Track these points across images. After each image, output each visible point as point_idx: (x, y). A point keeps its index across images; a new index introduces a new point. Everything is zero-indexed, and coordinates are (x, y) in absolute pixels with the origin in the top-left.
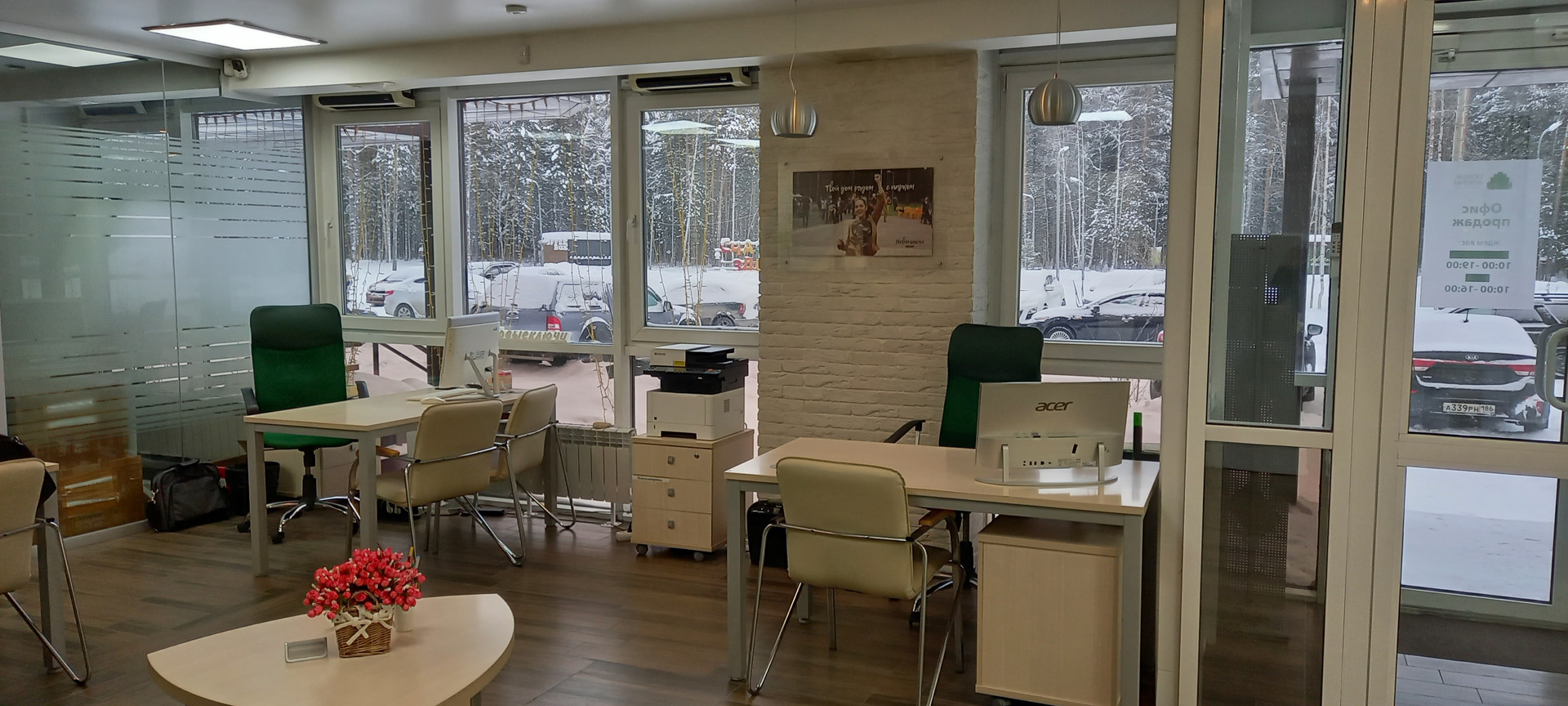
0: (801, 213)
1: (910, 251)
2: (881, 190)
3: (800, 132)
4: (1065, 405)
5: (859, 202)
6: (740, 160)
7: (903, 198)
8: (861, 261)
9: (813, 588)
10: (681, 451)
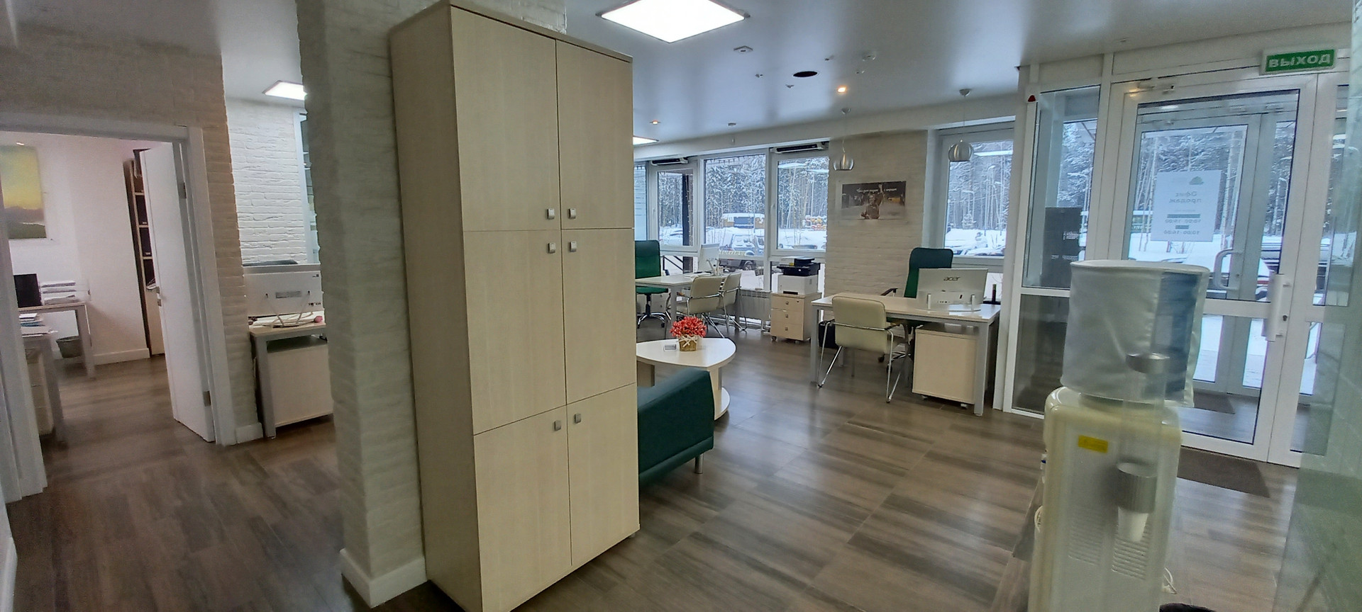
0: (845, 201)
1: (893, 217)
2: (881, 191)
3: (847, 168)
4: (957, 278)
5: (872, 196)
6: (816, 178)
7: (891, 194)
8: (871, 221)
9: (846, 348)
10: (791, 299)
